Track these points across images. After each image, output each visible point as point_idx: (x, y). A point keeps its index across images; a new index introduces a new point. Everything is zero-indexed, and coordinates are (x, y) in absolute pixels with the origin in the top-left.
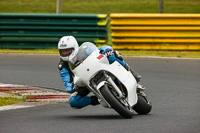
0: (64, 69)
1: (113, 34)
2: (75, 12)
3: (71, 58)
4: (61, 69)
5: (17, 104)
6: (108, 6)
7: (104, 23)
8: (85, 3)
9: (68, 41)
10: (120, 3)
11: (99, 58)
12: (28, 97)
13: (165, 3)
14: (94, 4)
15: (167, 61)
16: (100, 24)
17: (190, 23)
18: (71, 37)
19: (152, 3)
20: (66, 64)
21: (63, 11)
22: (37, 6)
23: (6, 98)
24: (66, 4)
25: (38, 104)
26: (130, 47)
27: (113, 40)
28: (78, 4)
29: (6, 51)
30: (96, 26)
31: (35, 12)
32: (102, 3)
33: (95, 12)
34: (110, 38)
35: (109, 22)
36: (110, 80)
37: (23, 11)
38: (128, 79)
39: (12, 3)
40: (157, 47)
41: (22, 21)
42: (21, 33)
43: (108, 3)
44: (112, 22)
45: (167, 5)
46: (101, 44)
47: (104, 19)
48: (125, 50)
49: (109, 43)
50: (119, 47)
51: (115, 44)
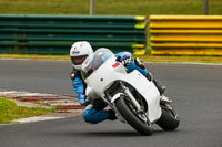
0: (77, 79)
1: (152, 38)
2: (110, 14)
3: (84, 66)
4: (73, 79)
5: (46, 115)
6: (147, 7)
7: (142, 26)
8: (121, 4)
9: (81, 47)
10: (161, 3)
11: (114, 66)
12: (58, 108)
13: (210, 4)
14: (132, 4)
15: (212, 67)
16: (137, 26)
18: (85, 43)
19: (195, 3)
20: (78, 74)
21: (97, 13)
22: (68, 7)
23: (33, 109)
24: (100, 5)
25: (69, 115)
26: (171, 53)
27: (152, 44)
28: (114, 5)
29: (33, 57)
30: (134, 29)
31: (66, 13)
32: (141, 4)
33: (132, 13)
35: (148, 24)
36: (128, 91)
37: (52, 12)
38: (149, 91)
39: (40, 4)
40: (201, 53)
41: (51, 24)
42: (51, 37)
43: (147, 3)
44: (152, 25)
45: (213, 6)
46: (140, 49)
47: (143, 21)
48: (165, 55)
49: (149, 48)
50: (159, 53)
51: (155, 48)
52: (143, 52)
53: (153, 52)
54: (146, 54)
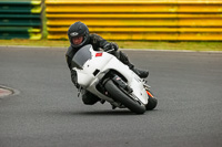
1: (49, 23)
7: (38, 11)
16: (33, 11)
17: (134, 10)
27: (49, 29)
30: (30, 13)
34: (45, 27)
35: (43, 9)
44: (48, 9)
46: (36, 33)
47: (39, 6)
48: (62, 39)
49: (45, 32)
50: (55, 37)
51: (51, 33)
52: (38, 37)
53: (50, 37)
54: (42, 38)
